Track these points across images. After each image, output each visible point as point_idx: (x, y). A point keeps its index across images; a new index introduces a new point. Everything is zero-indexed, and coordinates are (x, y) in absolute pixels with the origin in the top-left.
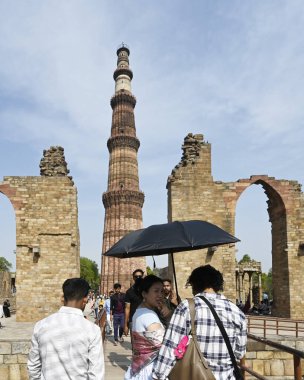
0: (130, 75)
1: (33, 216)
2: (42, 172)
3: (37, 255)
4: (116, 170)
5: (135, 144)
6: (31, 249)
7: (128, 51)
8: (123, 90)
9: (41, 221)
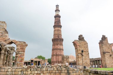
0: (59, 11)
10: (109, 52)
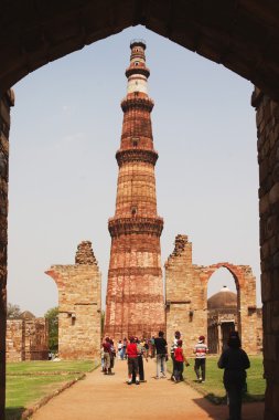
0: (147, 74)
1: (71, 292)
2: (77, 261)
3: (74, 319)
4: (126, 192)
5: (152, 158)
6: (70, 315)
7: (144, 46)
8: (137, 93)
9: (77, 295)
10: (189, 302)
